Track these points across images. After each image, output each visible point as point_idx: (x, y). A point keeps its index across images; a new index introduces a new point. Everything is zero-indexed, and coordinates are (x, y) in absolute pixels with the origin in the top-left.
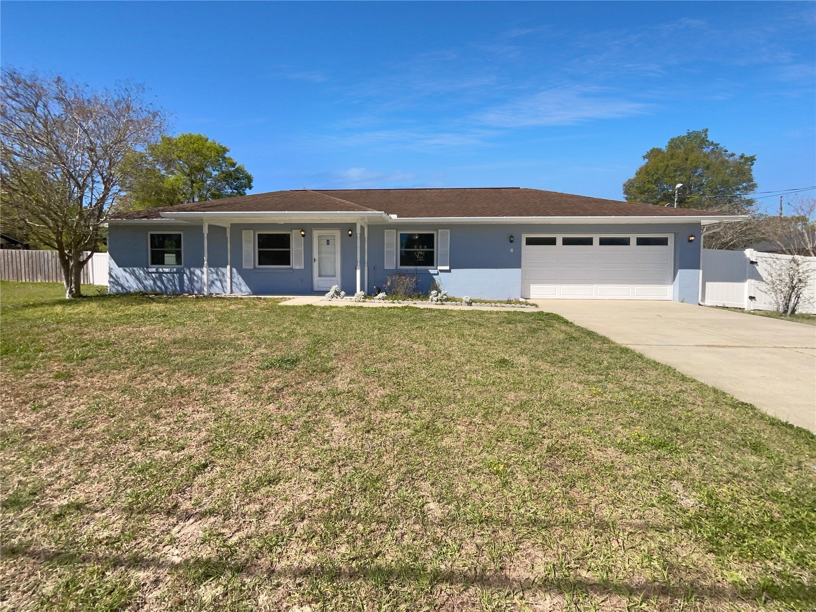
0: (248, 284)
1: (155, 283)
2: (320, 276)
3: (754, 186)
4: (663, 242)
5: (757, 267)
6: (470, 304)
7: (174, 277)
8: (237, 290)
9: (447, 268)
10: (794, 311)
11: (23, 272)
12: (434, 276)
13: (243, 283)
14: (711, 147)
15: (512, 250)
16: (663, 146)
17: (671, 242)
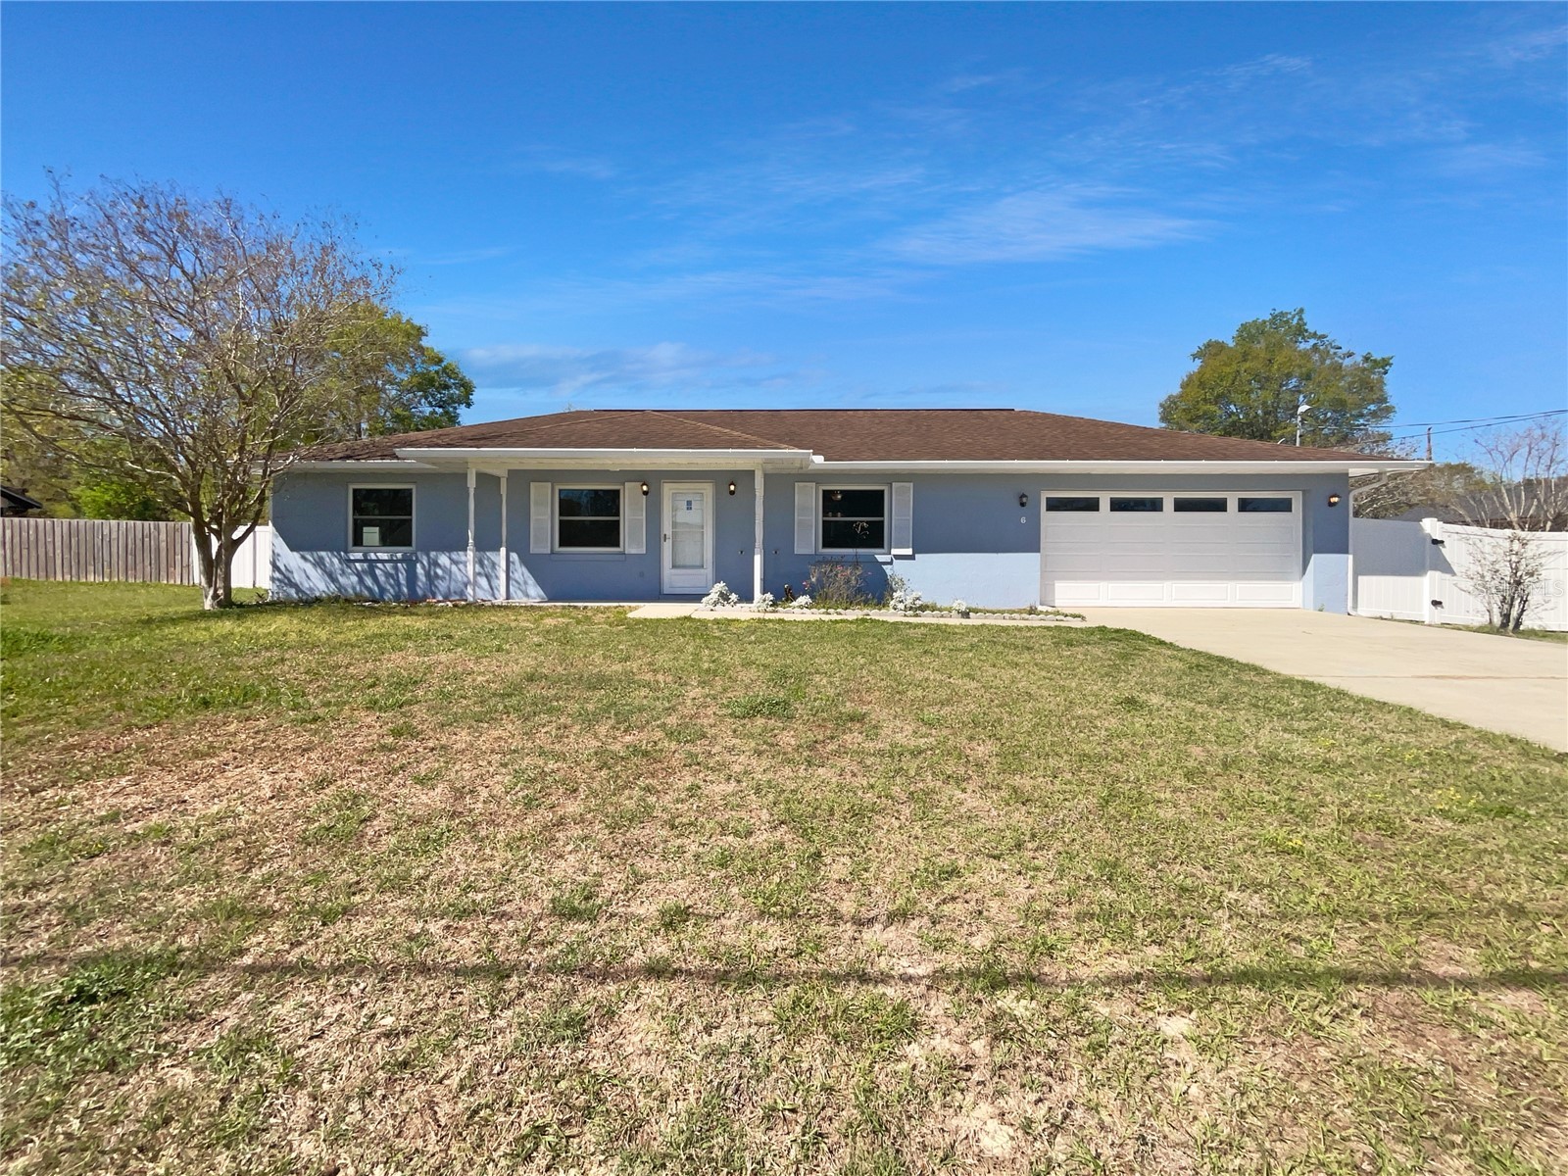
0: (540, 581)
1: (361, 581)
2: (674, 567)
3: (1389, 410)
4: (1284, 506)
5: (1443, 550)
6: (966, 615)
7: (396, 568)
8: (520, 593)
9: (909, 551)
10: (1518, 623)
11: (59, 562)
12: (884, 567)
13: (531, 581)
14: (1312, 341)
15: (1023, 520)
16: (1228, 337)
17: (1297, 505)
